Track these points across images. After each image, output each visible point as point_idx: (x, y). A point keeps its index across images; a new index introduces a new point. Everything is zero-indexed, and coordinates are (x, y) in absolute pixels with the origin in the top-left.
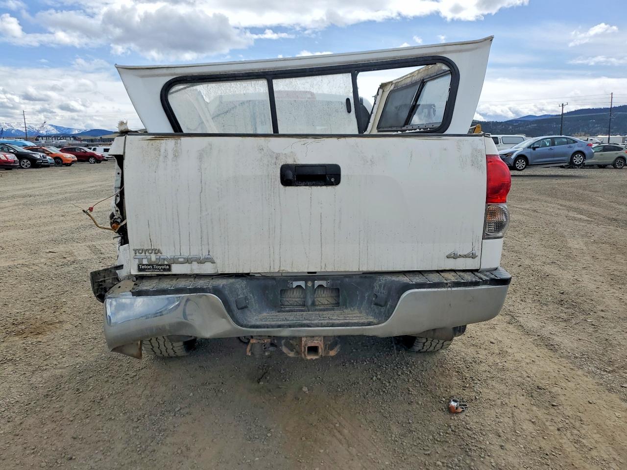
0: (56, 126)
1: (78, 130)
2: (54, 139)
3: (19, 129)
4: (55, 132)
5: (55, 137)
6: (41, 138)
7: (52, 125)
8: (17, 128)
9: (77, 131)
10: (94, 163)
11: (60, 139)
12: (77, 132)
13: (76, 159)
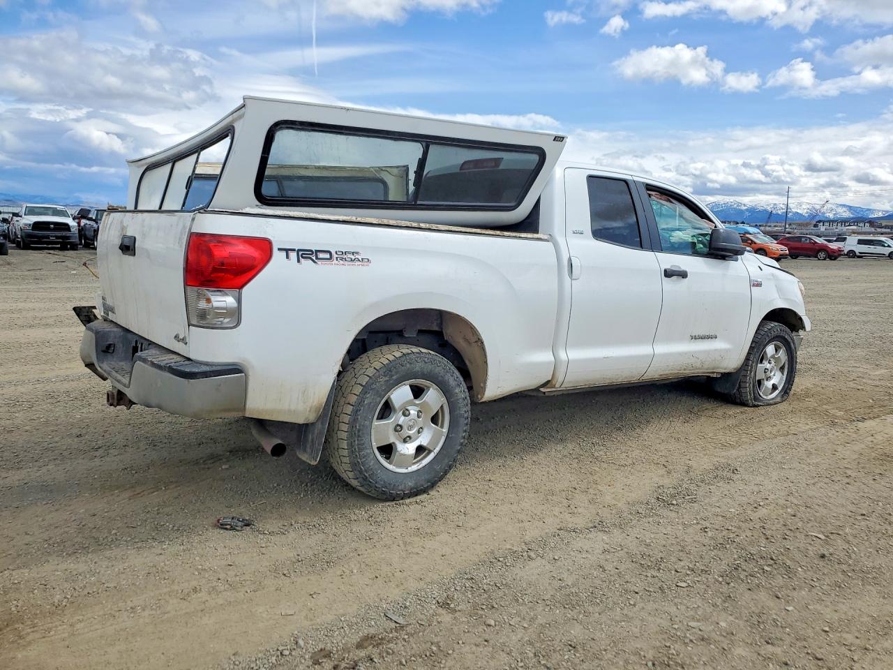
0: (850, 207)
1: (883, 211)
2: (839, 224)
3: (799, 211)
4: (846, 214)
5: (842, 222)
6: (822, 223)
7: (844, 206)
8: (796, 210)
9: (880, 213)
10: (825, 259)
11: (850, 225)
12: (880, 215)
13: (787, 252)
